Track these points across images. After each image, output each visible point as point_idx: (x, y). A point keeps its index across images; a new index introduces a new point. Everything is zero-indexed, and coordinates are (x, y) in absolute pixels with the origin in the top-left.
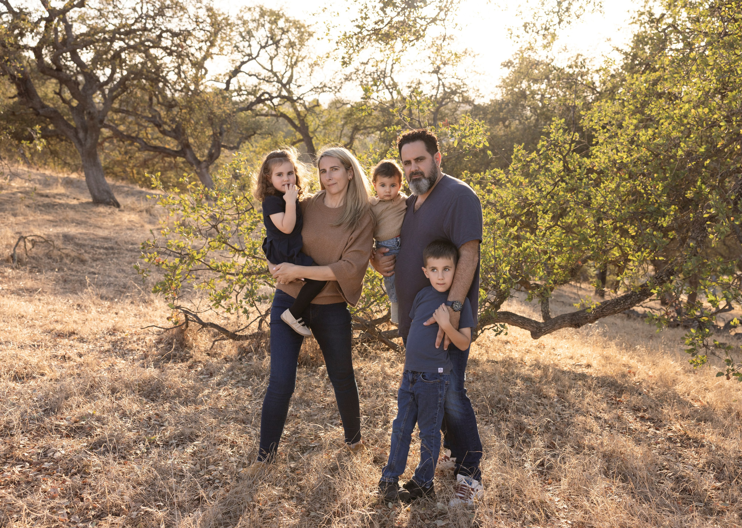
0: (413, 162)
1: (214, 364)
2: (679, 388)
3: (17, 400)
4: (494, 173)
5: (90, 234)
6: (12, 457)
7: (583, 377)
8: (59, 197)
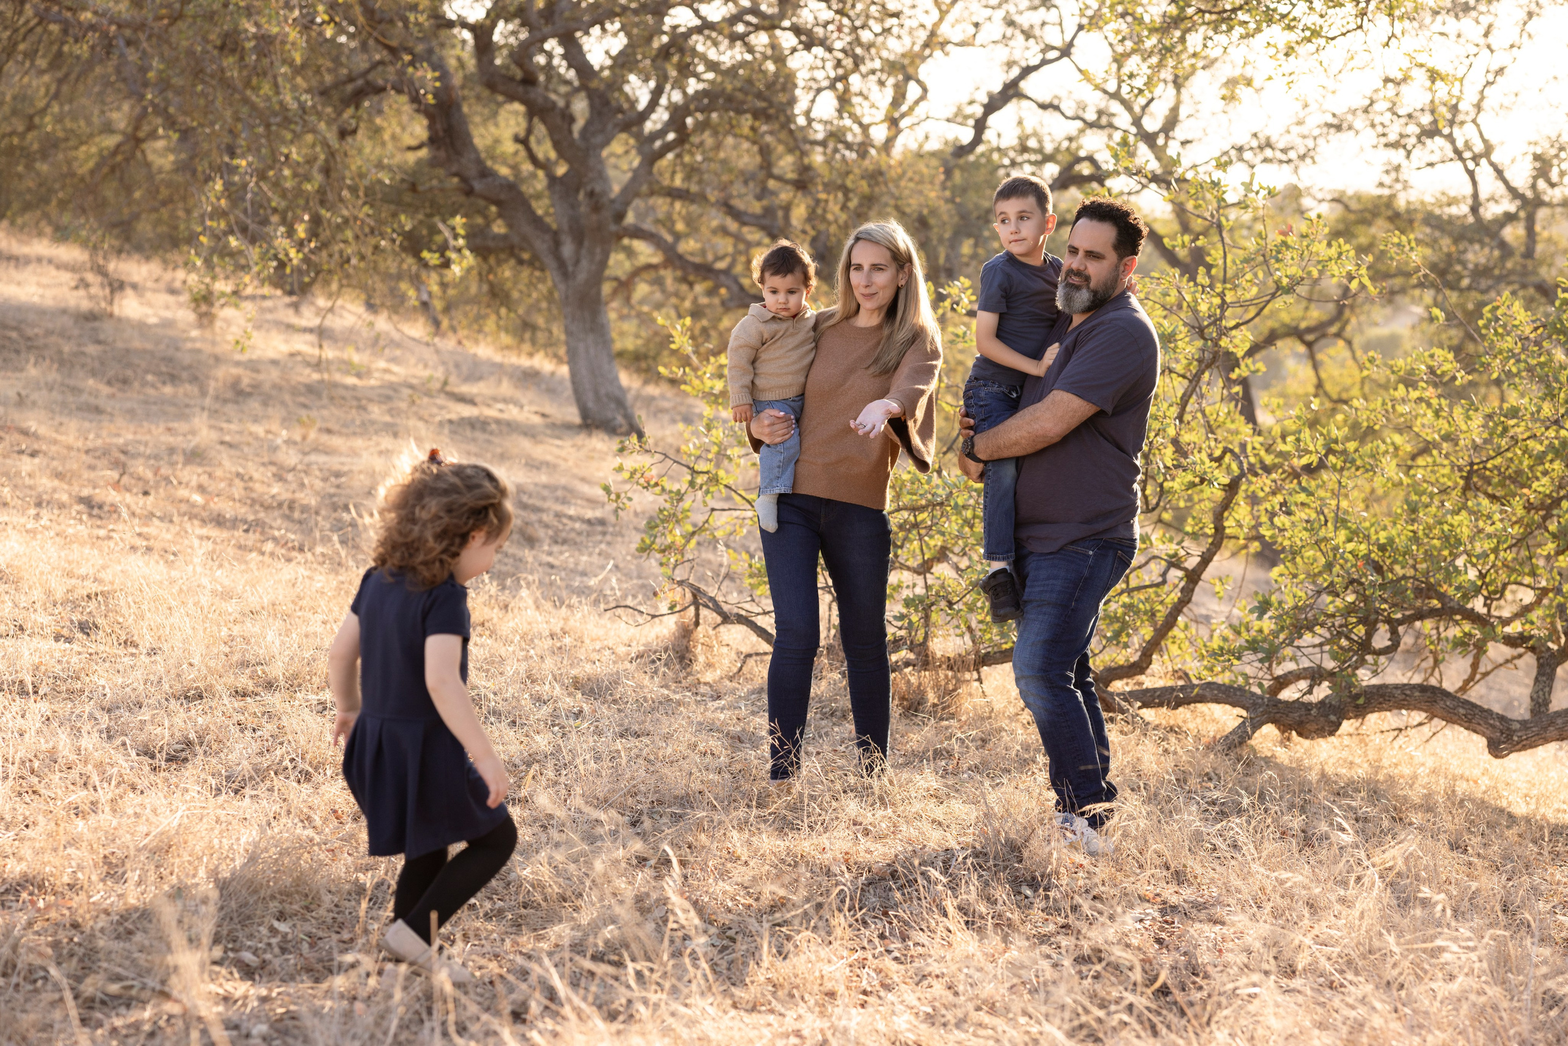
0: (1081, 254)
8: (500, 406)
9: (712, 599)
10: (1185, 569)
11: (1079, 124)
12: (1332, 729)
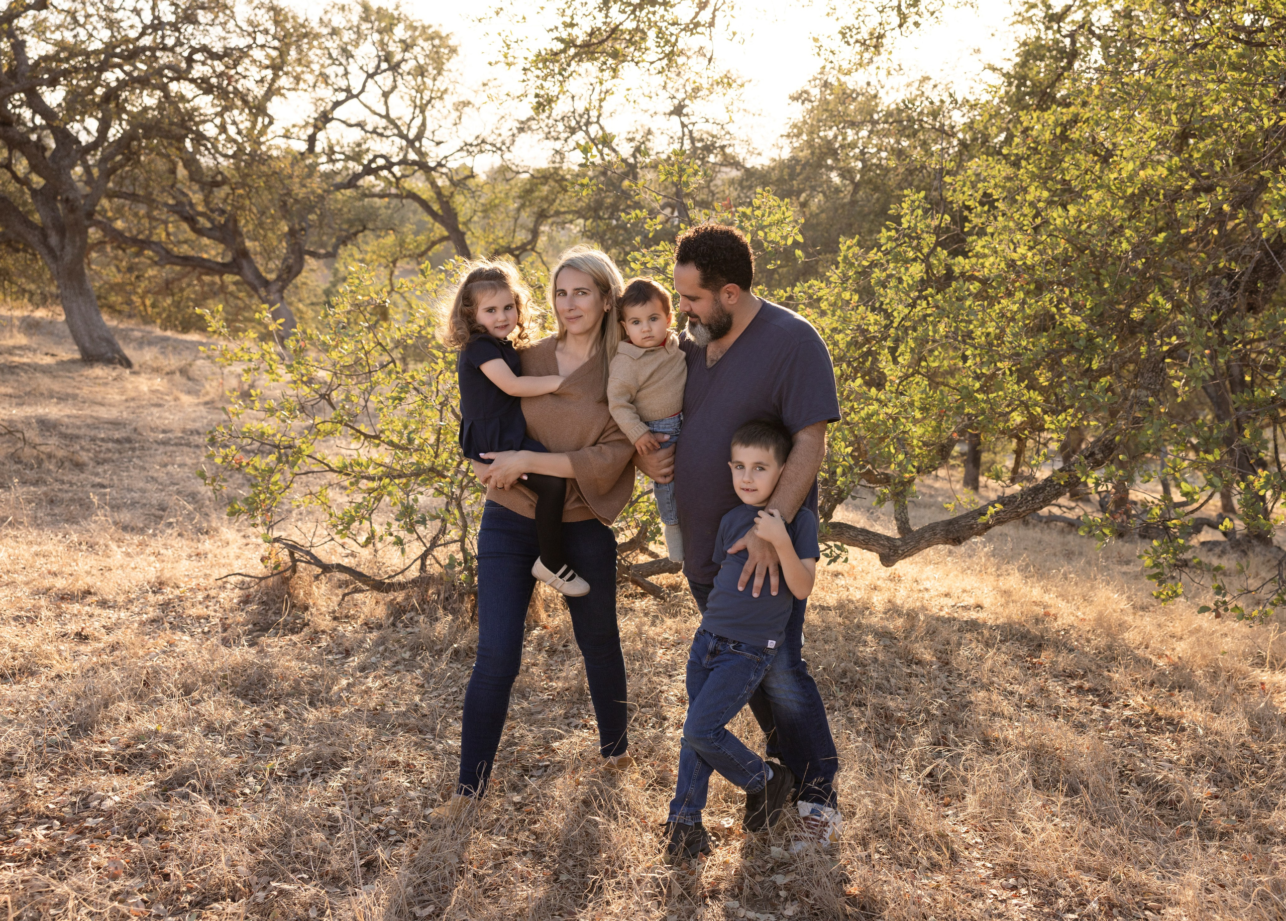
1: (347, 634)
2: (1131, 637)
3: (13, 713)
4: (810, 287)
5: (86, 416)
6: (27, 812)
7: (973, 626)
8: (19, 353)
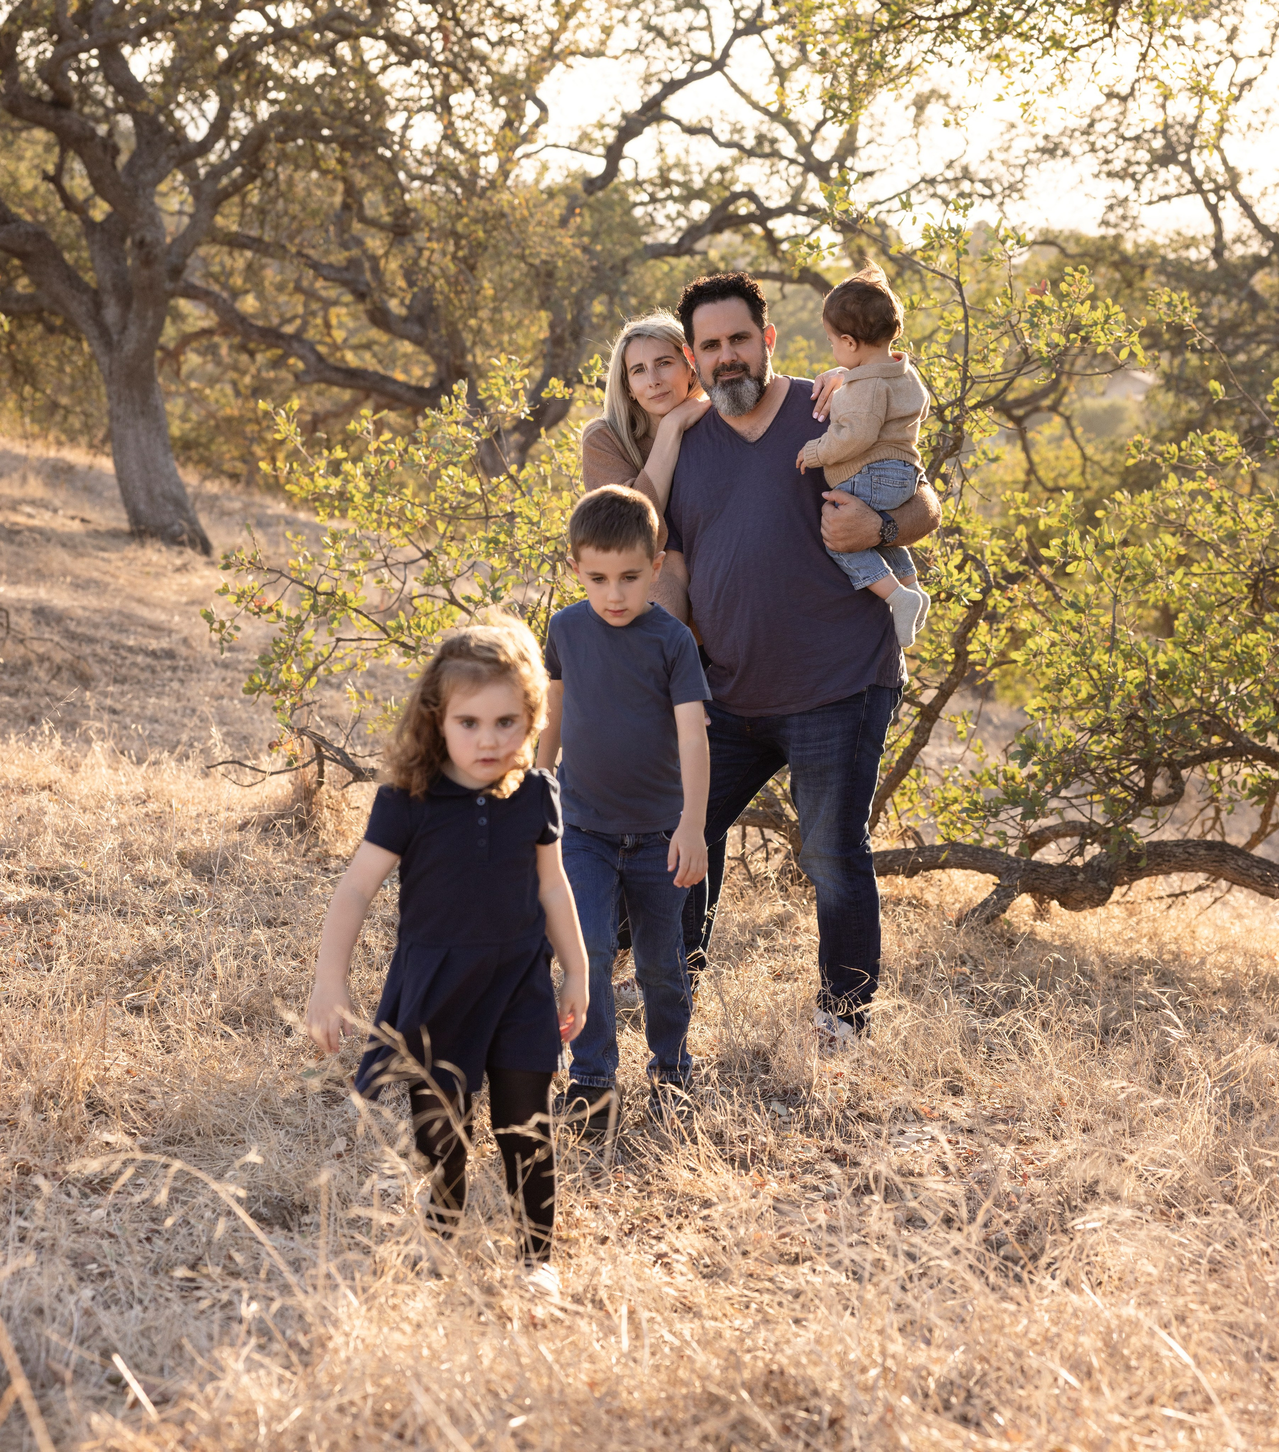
0: (725, 344)
5: (112, 611)
8: (28, 509)
9: (340, 751)
10: (920, 705)
11: (734, 152)
12: (1101, 898)
